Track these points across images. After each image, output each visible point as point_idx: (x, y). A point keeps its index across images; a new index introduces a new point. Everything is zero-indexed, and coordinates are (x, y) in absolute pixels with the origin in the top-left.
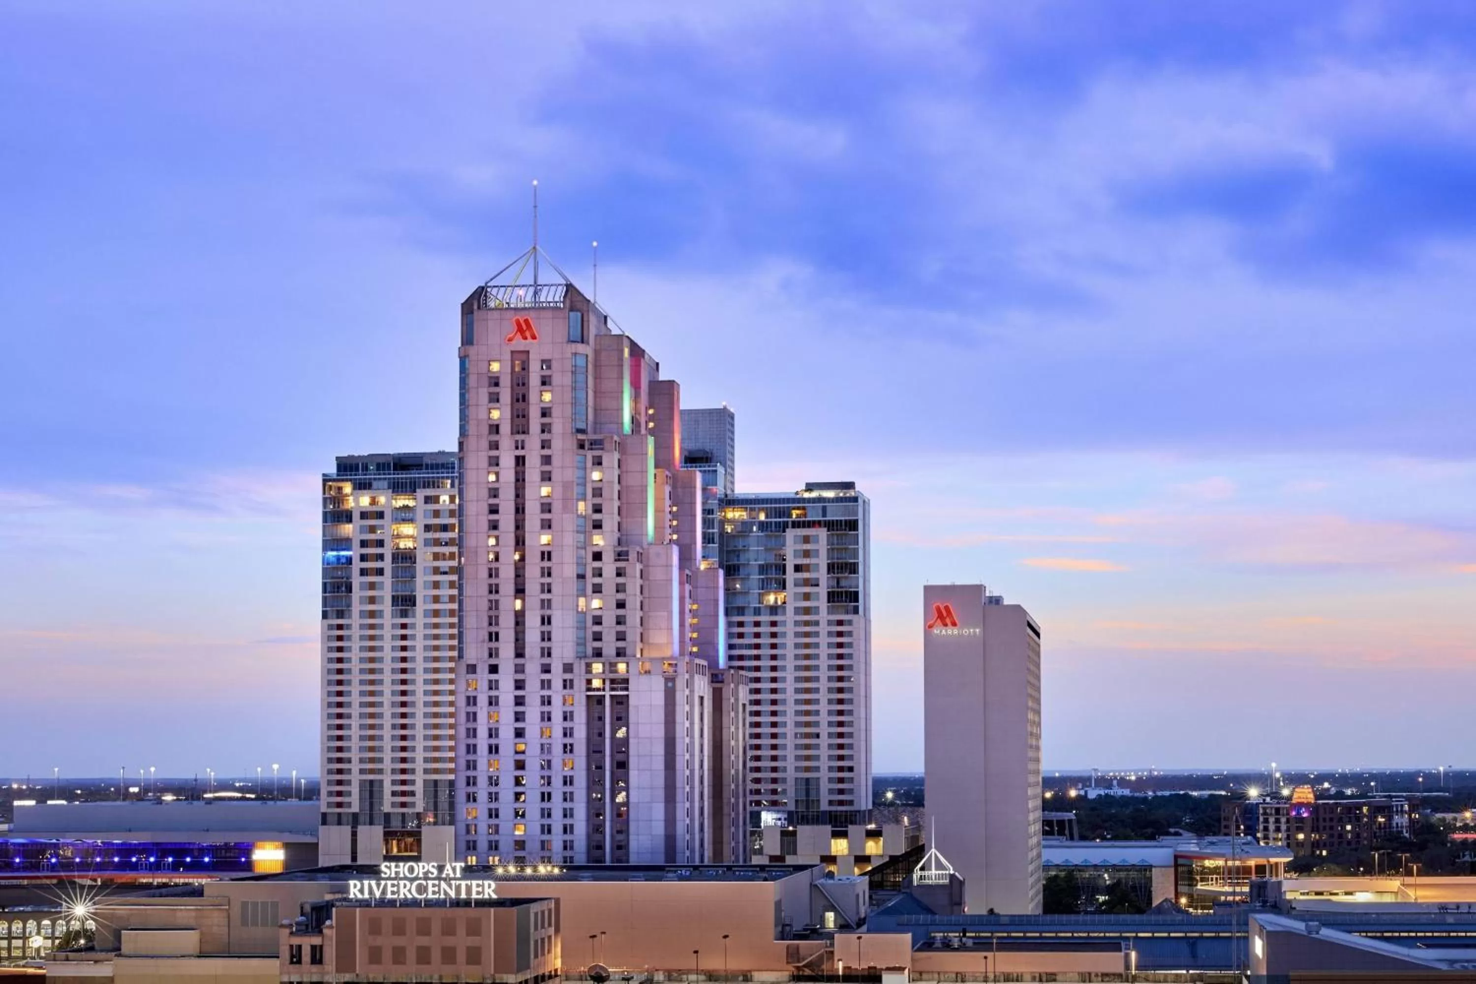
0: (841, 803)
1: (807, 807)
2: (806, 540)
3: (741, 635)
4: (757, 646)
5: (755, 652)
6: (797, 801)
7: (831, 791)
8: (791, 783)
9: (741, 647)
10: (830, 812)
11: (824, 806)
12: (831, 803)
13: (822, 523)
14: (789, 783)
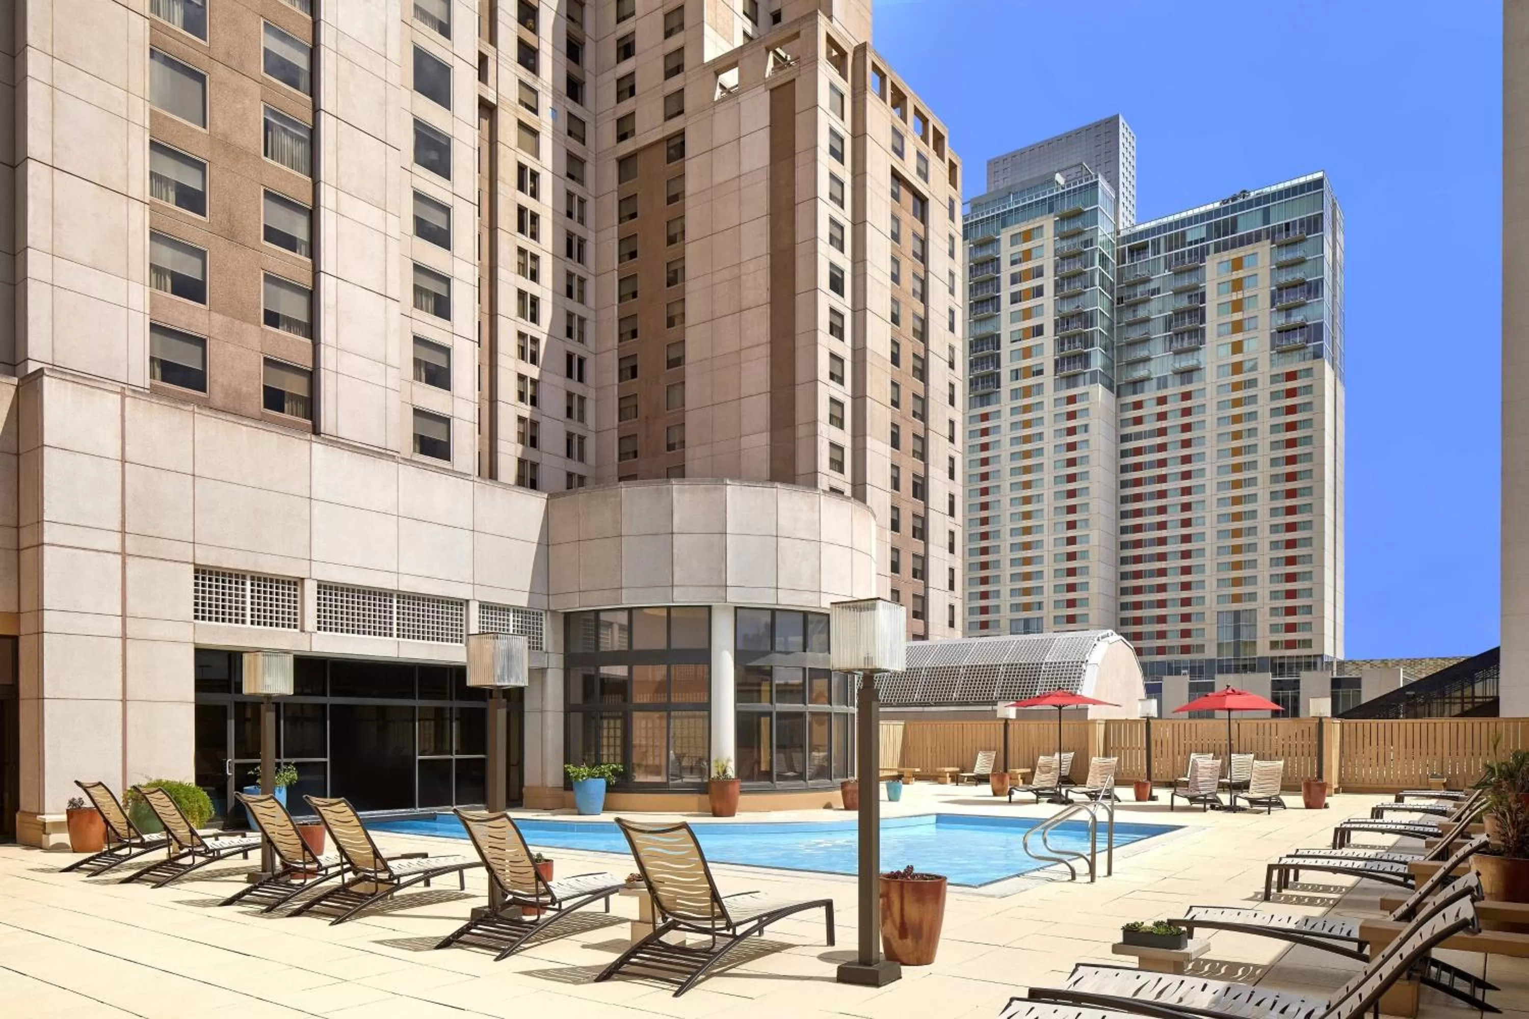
0: (1290, 644)
1: (1237, 652)
2: (1237, 264)
3: (1138, 421)
4: (1162, 432)
5: (1159, 440)
6: (1220, 646)
7: (1274, 628)
8: (1211, 618)
9: (1138, 436)
10: (1273, 658)
11: (1263, 650)
12: (1274, 645)
13: (1264, 234)
14: (1207, 620)
